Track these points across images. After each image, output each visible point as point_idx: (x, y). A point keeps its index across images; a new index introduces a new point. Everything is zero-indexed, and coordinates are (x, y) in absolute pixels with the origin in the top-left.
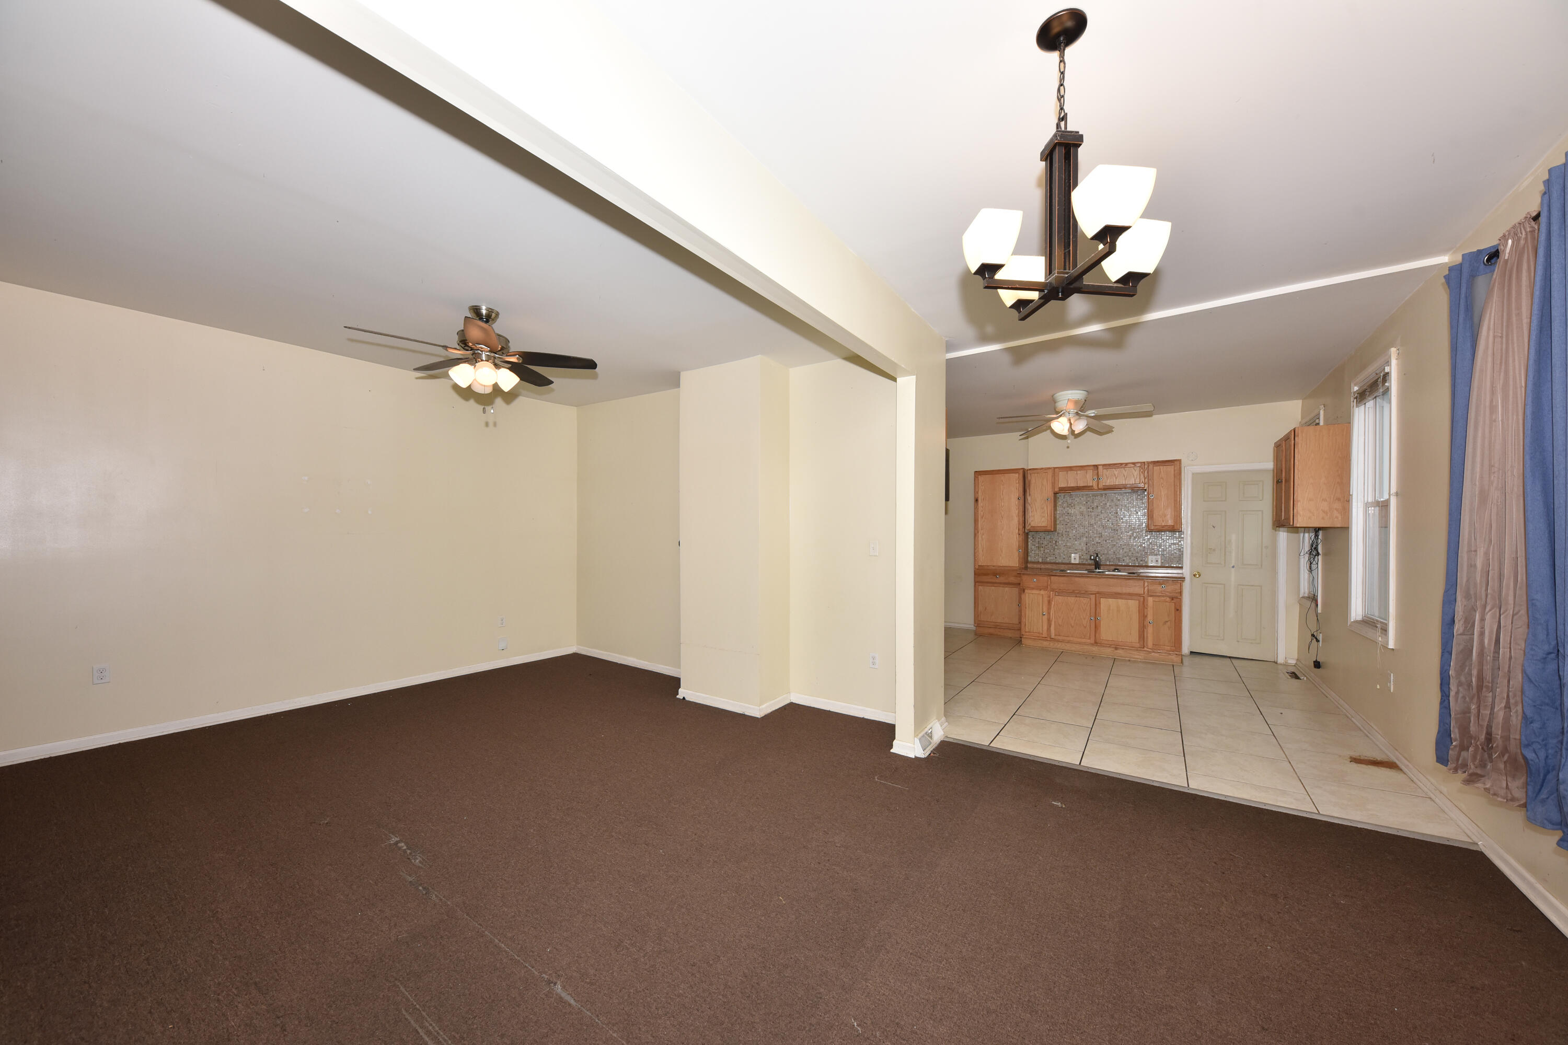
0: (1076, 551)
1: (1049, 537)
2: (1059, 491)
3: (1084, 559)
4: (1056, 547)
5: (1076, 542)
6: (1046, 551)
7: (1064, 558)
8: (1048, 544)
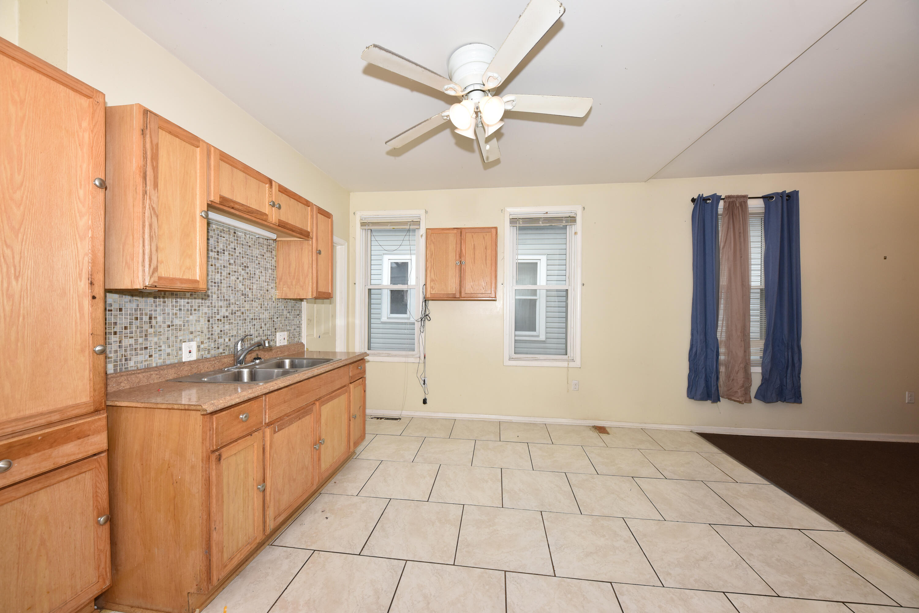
0: (191, 336)
1: (134, 306)
2: (221, 203)
3: (205, 349)
4: (151, 331)
5: (191, 317)
6: (126, 342)
7: (169, 354)
8: (131, 323)
